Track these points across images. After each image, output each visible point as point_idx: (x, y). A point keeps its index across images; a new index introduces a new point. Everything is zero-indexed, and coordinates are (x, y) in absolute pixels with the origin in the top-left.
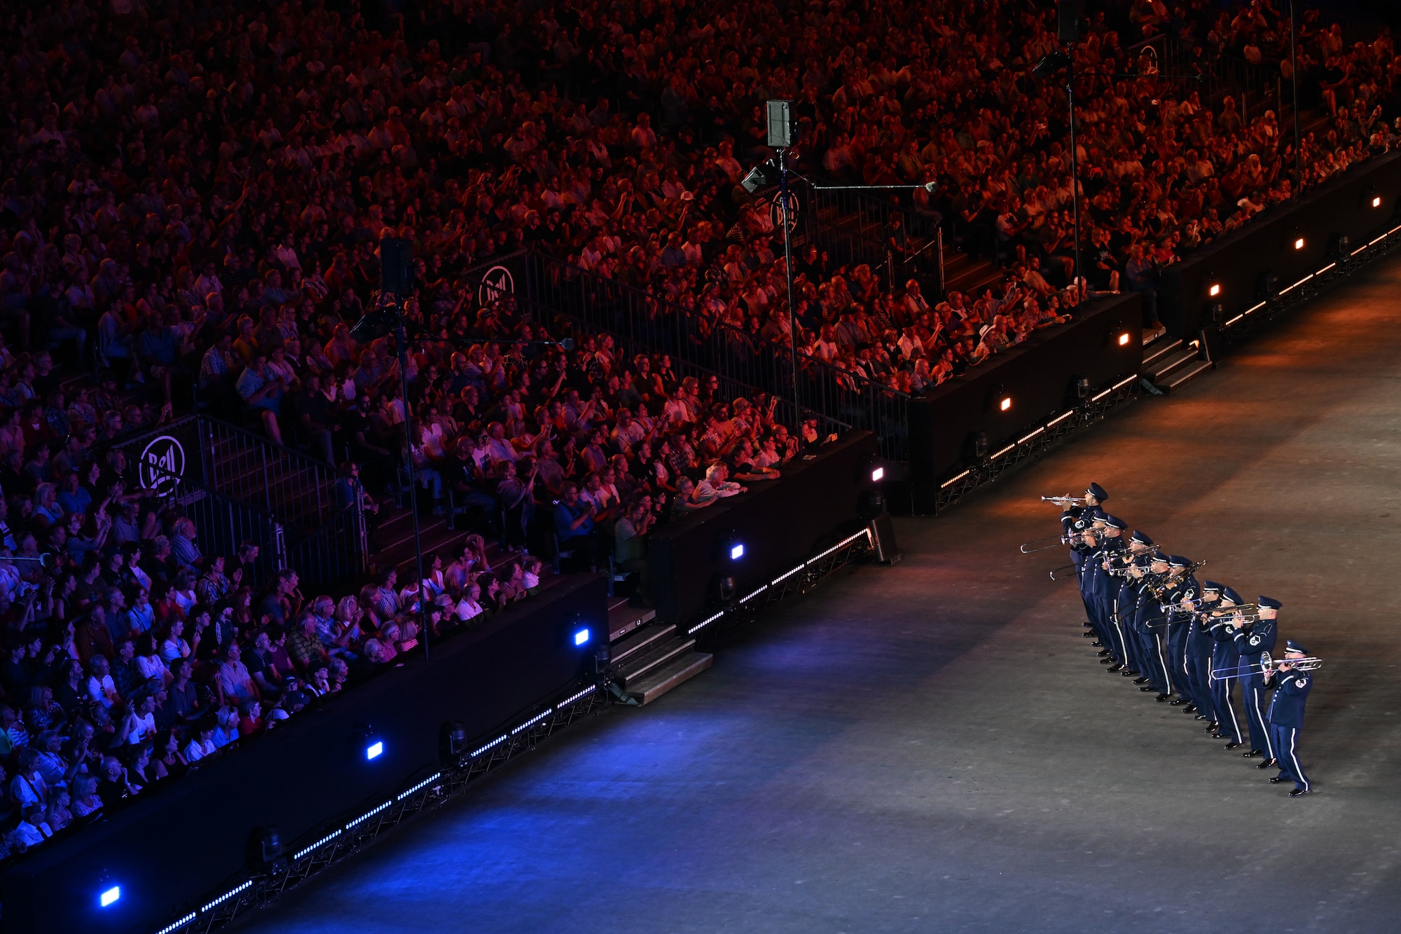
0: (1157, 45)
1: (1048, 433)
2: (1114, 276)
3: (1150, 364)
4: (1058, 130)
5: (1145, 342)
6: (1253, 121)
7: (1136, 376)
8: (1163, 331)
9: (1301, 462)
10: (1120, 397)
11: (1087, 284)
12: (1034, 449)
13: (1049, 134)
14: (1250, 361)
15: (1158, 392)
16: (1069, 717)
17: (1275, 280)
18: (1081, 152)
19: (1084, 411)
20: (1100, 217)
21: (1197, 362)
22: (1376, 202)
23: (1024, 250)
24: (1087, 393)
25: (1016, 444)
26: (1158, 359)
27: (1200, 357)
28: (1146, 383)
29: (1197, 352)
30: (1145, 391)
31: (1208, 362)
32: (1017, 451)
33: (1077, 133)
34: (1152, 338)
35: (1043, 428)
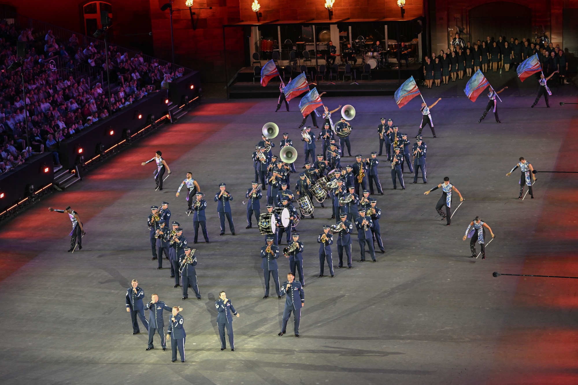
0: (55, 60)
1: (19, 206)
2: (42, 146)
3: (57, 179)
4: (18, 92)
5: (55, 171)
6: (93, 87)
7: (51, 184)
8: (61, 167)
9: (115, 214)
10: (46, 192)
11: (32, 149)
12: (14, 213)
13: (15, 93)
14: (95, 177)
15: (60, 190)
16: (30, 312)
17: (103, 146)
18: (28, 100)
19: (32, 197)
20: (36, 124)
21: (75, 178)
22: (140, 117)
23: (7, 137)
24: (33, 191)
25: (7, 211)
26: (60, 177)
27: (76, 176)
28: (56, 186)
29: (74, 174)
30: (55, 189)
31: (79, 178)
32: (7, 214)
33: (26, 93)
34: (57, 169)
35: (17, 205)
